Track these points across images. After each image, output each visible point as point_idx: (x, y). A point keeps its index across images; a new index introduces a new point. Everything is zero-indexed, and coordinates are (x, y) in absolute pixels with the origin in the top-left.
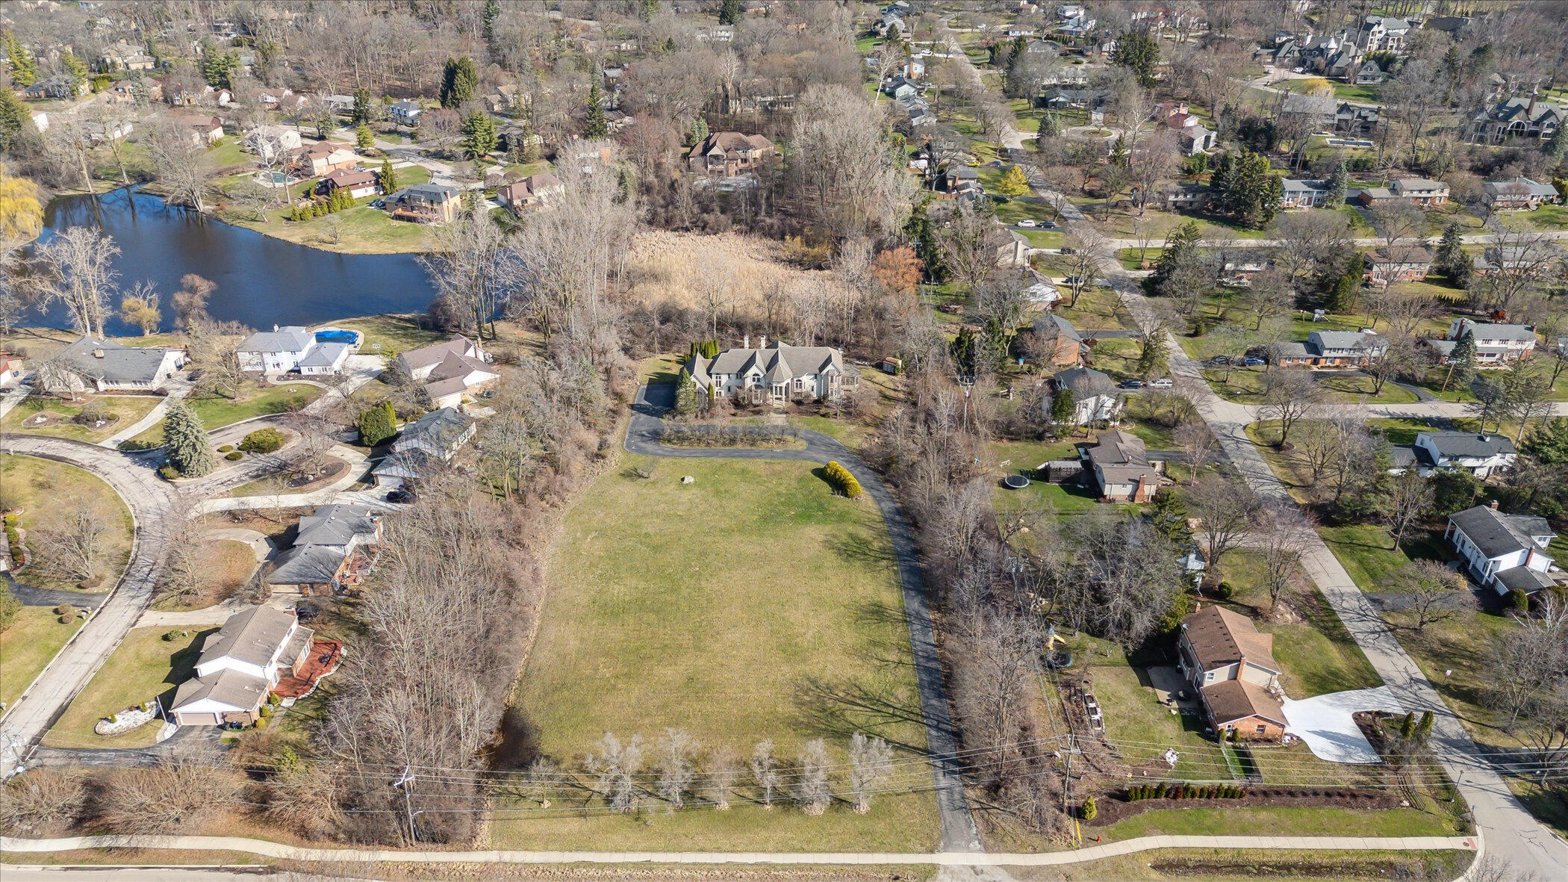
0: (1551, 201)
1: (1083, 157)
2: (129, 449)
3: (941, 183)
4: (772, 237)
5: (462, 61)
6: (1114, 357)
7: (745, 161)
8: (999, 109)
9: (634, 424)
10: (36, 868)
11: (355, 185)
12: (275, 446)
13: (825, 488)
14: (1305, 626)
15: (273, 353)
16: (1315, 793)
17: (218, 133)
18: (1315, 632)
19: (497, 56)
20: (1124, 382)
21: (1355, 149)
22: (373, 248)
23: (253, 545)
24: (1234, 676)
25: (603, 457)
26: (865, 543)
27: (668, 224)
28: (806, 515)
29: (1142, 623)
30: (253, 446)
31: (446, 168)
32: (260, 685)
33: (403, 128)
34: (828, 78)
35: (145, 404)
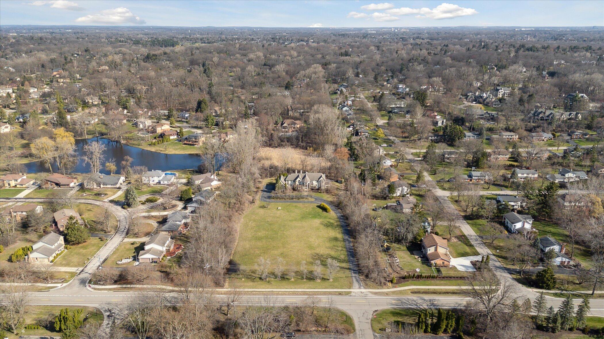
0: (551, 139)
1: (403, 126)
2: (111, 201)
3: (357, 134)
4: (303, 149)
5: (203, 99)
6: (409, 179)
7: (294, 128)
8: (375, 113)
9: (262, 195)
10: (107, 291)
11: (171, 135)
12: (156, 201)
13: (320, 210)
14: (460, 242)
15: (153, 177)
16: (457, 277)
17: (125, 121)
18: (462, 244)
19: (213, 98)
20: (412, 186)
21: (489, 125)
22: (177, 152)
23: (153, 224)
24: (436, 250)
25: (254, 203)
26: (333, 223)
27: (270, 146)
28: (315, 216)
29: (410, 237)
30: (149, 201)
31: (199, 131)
32: (162, 252)
33: (183, 120)
34: (320, 103)
35: (115, 191)
